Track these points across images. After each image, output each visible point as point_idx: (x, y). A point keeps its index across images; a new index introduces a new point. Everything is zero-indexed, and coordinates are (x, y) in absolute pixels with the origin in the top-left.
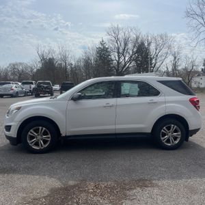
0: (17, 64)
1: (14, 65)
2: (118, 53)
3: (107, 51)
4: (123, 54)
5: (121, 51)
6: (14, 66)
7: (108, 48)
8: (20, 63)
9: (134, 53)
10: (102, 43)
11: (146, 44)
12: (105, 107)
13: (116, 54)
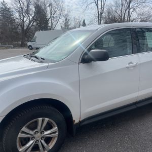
7: (9, 9)
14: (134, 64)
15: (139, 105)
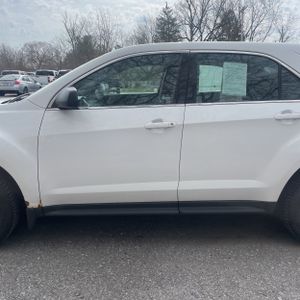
0: (36, 45)
1: (31, 46)
2: (192, 26)
3: (173, 25)
4: (199, 28)
5: (195, 22)
6: (31, 48)
7: (175, 19)
8: (40, 43)
9: (217, 27)
10: (166, 11)
11: (236, 12)
12: (150, 129)
13: (188, 29)
14: (166, 123)
15: (185, 211)
